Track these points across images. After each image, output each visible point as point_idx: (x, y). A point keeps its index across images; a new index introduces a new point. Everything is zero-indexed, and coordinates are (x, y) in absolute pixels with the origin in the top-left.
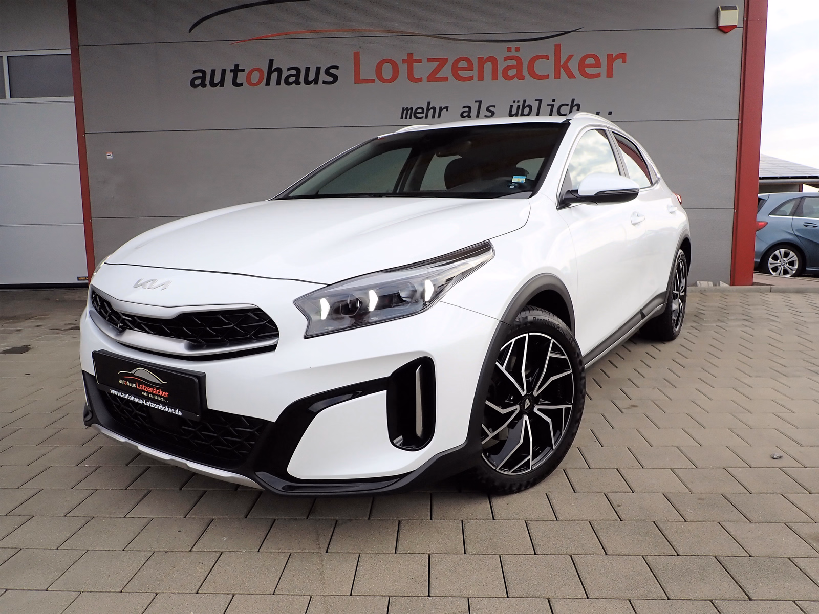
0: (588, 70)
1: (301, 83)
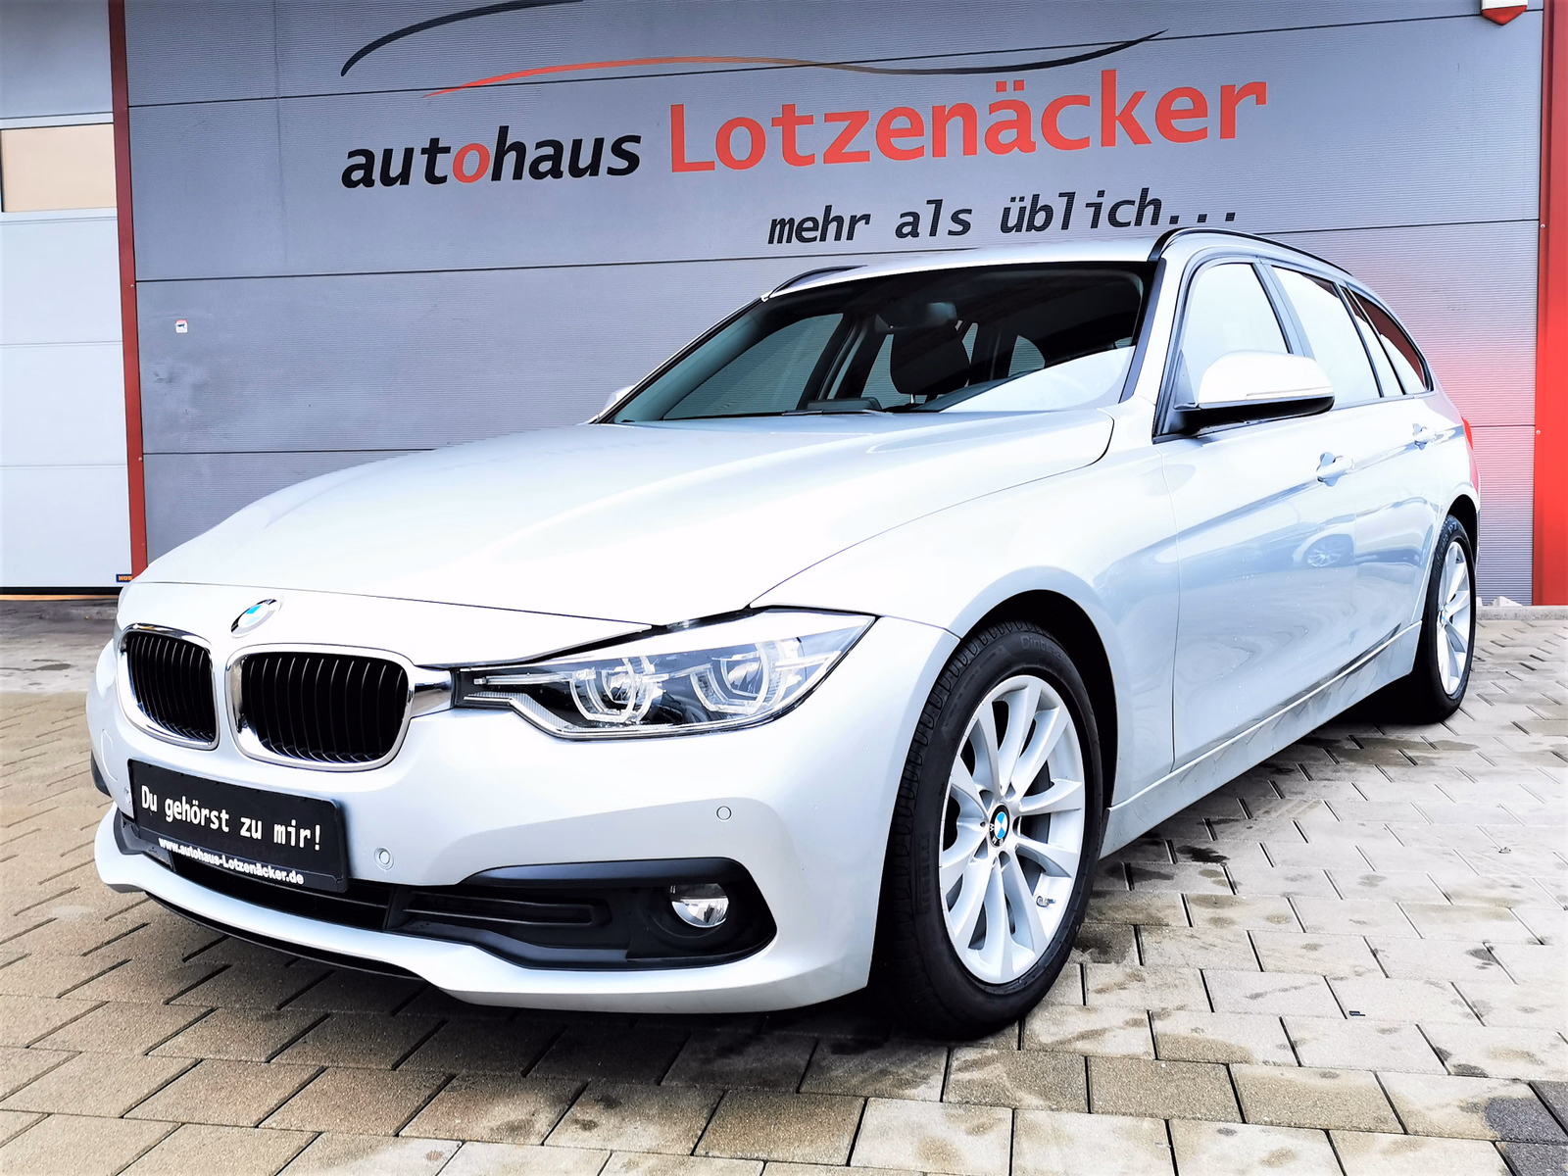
0: (1178, 124)
1: (562, 172)
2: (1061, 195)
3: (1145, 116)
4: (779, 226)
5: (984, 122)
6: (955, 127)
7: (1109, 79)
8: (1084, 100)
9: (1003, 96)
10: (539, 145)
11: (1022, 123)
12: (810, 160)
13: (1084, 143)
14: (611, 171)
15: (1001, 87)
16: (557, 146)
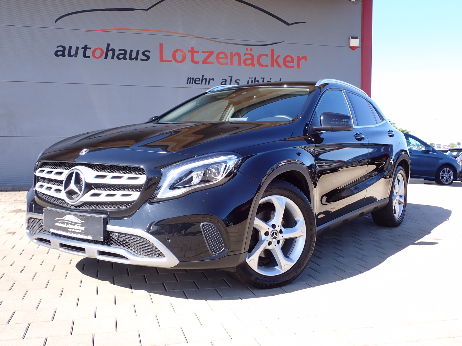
0: (288, 64)
1: (126, 59)
2: (261, 78)
3: (281, 61)
4: (189, 80)
5: (243, 58)
6: (236, 58)
7: (272, 50)
8: (267, 55)
9: (247, 52)
10: (120, 50)
11: (252, 59)
12: (198, 62)
13: (267, 66)
14: (141, 60)
15: (247, 49)
16: (125, 51)
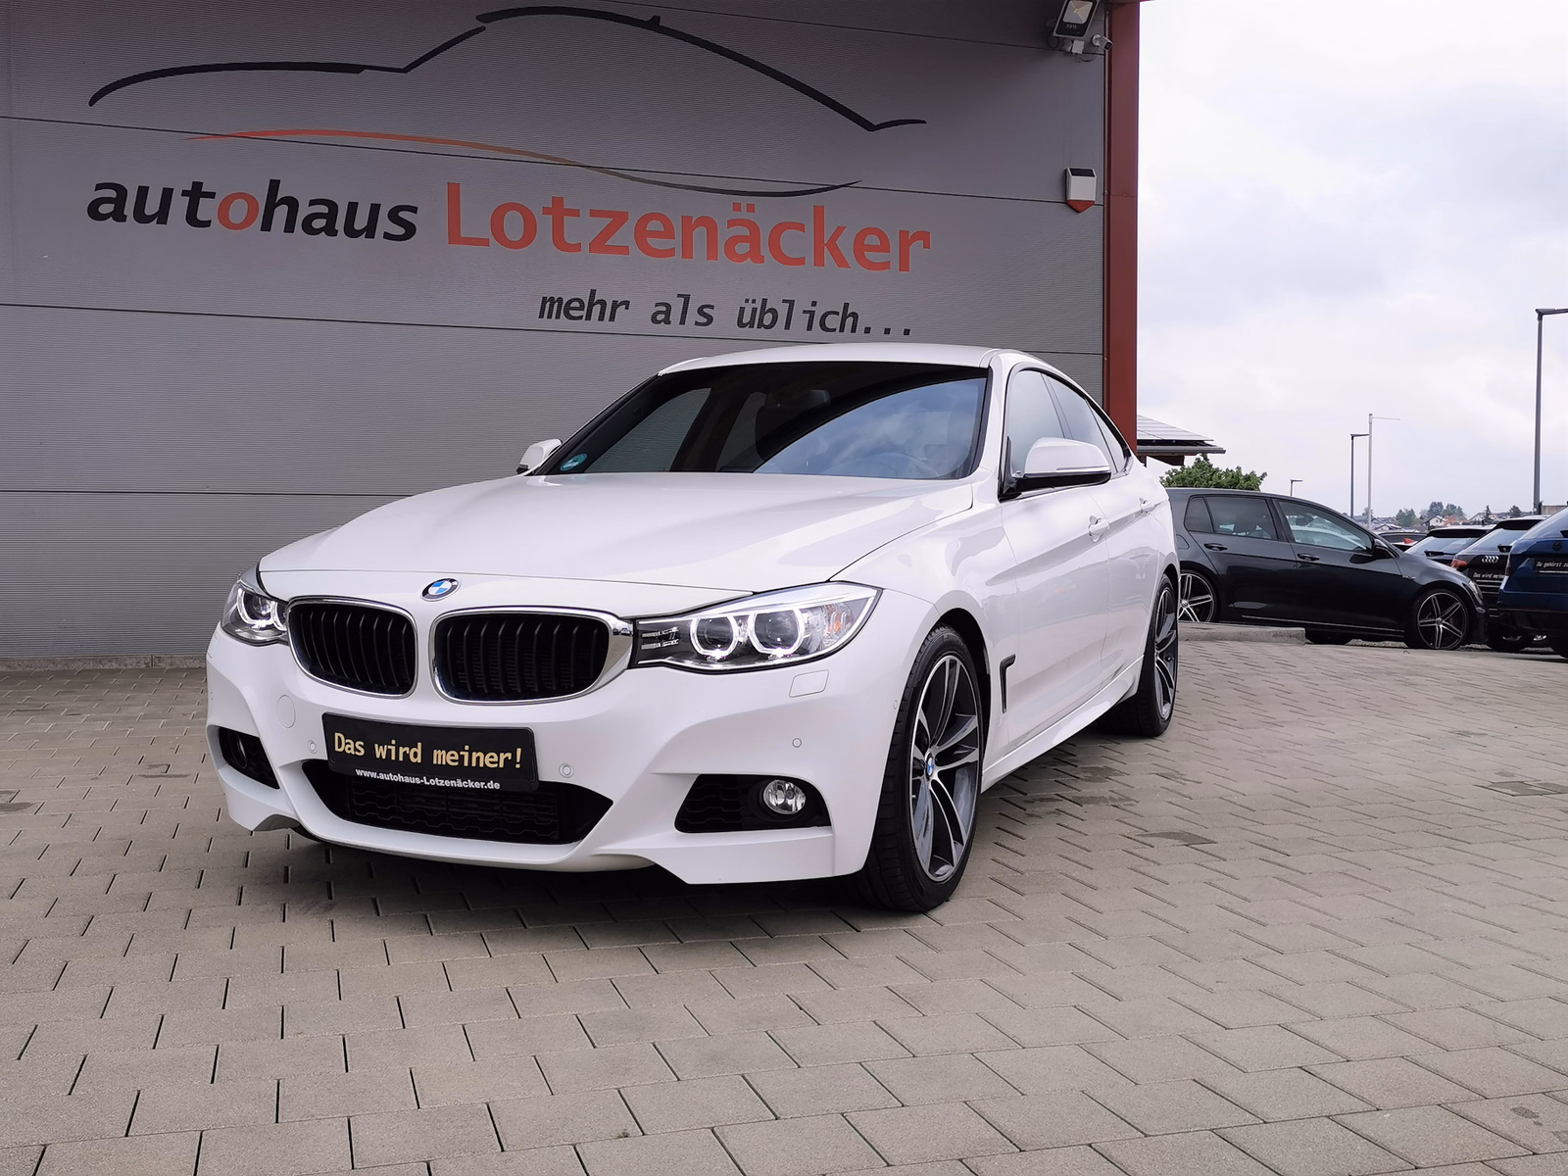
0: (869, 255)
1: (336, 231)
2: (784, 301)
3: (846, 244)
4: (548, 303)
5: (724, 234)
6: (700, 234)
7: (819, 213)
8: (801, 227)
9: (737, 215)
10: (312, 203)
11: (754, 239)
12: (577, 248)
13: (801, 261)
14: (387, 236)
15: (737, 207)
16: (333, 207)
